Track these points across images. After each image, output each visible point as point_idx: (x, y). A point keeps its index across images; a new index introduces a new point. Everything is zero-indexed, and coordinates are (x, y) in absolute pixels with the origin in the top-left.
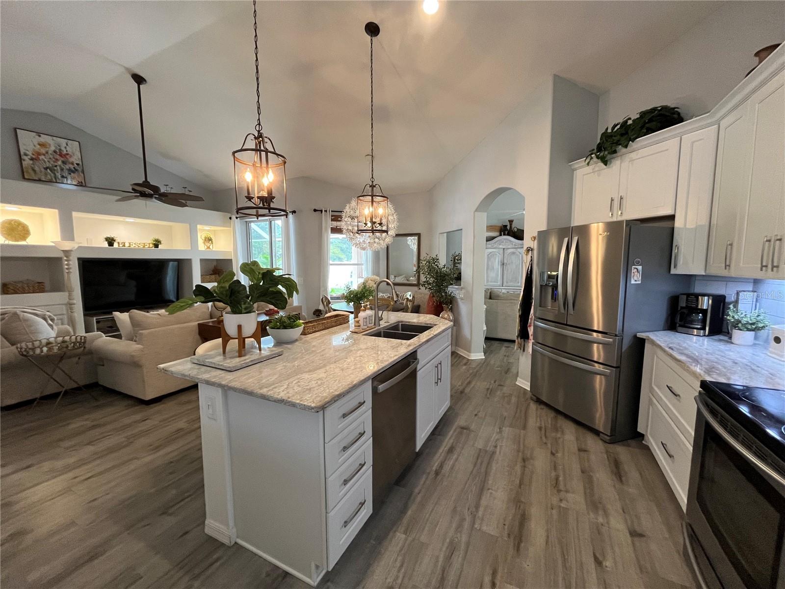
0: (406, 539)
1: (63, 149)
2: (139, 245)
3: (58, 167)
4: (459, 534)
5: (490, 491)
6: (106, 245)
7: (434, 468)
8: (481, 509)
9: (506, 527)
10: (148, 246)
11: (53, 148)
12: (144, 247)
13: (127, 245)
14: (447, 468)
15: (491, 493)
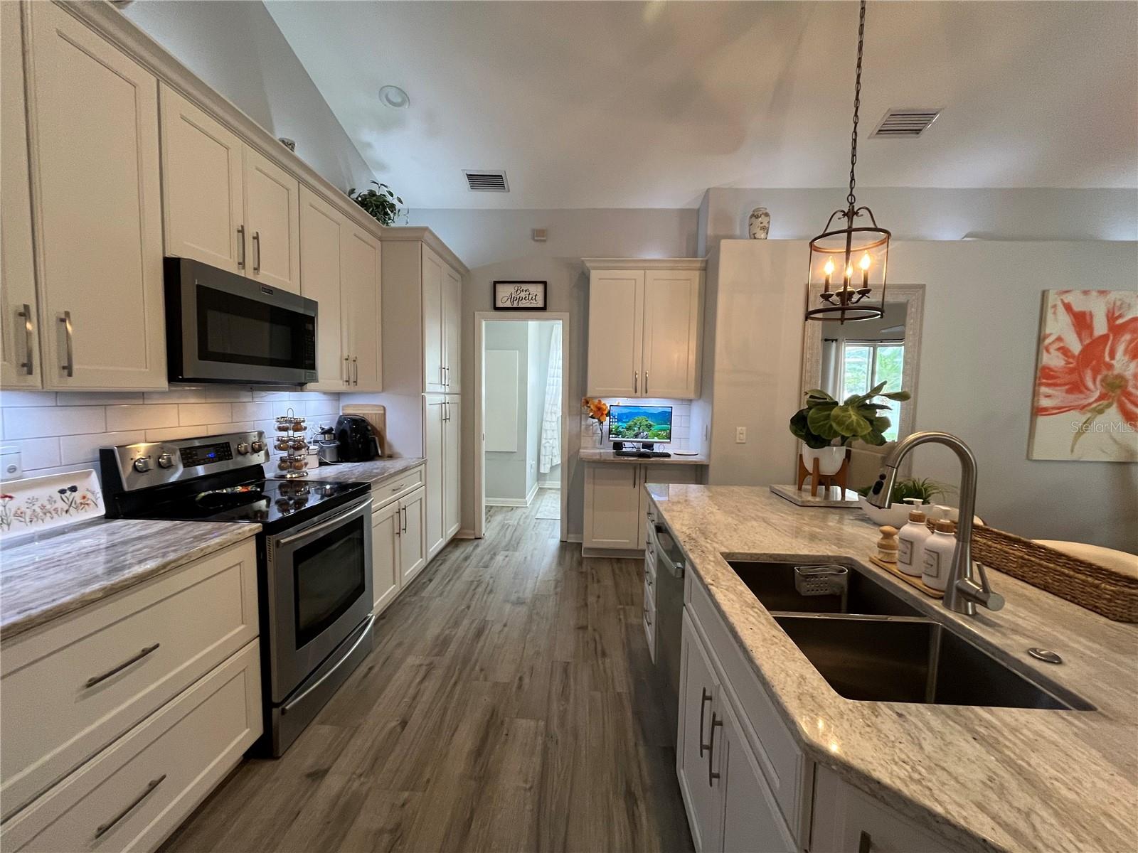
0: (614, 688)
4: (561, 708)
5: (528, 786)
7: (642, 807)
8: (539, 748)
9: (505, 732)
14: (620, 816)
15: (526, 781)
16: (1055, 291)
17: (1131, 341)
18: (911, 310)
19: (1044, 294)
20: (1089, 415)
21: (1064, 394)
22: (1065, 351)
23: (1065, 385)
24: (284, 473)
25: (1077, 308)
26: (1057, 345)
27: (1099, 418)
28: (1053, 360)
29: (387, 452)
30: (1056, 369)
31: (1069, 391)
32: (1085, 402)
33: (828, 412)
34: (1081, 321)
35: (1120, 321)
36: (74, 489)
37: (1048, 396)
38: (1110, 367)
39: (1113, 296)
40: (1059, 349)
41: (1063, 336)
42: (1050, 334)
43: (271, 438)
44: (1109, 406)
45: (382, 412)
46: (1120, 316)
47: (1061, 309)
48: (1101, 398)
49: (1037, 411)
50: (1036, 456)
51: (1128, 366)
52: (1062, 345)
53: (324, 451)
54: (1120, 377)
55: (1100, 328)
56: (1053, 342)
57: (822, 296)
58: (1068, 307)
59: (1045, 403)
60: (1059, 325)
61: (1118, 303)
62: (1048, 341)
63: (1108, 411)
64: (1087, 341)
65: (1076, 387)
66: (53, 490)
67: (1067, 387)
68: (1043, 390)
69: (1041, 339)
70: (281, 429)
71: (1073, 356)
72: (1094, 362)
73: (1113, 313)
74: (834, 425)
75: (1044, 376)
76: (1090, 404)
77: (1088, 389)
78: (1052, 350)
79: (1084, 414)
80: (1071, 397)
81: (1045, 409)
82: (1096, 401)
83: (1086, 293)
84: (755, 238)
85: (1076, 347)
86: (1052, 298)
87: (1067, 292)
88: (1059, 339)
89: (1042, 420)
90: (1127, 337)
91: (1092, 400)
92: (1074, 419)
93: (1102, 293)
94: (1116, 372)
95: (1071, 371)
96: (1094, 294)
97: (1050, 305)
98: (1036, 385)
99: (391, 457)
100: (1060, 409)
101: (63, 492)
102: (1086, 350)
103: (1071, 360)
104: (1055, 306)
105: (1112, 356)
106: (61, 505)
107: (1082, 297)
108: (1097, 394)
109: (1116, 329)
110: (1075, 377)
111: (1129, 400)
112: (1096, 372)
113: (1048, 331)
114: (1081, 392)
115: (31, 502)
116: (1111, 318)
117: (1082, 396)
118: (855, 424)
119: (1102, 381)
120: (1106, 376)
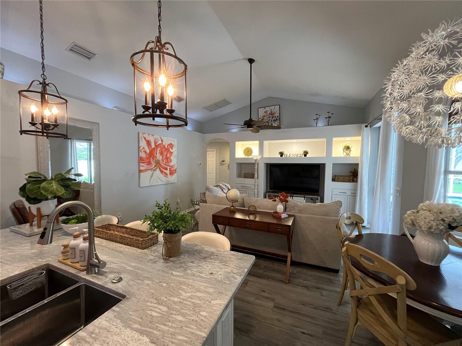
1: (273, 111)
2: (295, 156)
3: (270, 121)
6: (279, 156)
10: (299, 156)
11: (269, 112)
12: (297, 156)
13: (288, 155)
16: (141, 133)
17: (160, 150)
18: (94, 133)
19: (138, 133)
20: (153, 171)
21: (146, 166)
22: (145, 152)
23: (146, 163)
25: (147, 139)
26: (143, 151)
27: (155, 172)
28: (143, 155)
30: (143, 157)
31: (148, 165)
32: (152, 168)
33: (39, 185)
34: (148, 143)
35: (157, 144)
37: (142, 166)
38: (156, 157)
39: (155, 136)
40: (144, 151)
41: (145, 148)
42: (141, 146)
44: (157, 169)
46: (157, 143)
47: (143, 138)
48: (155, 166)
49: (140, 171)
50: (141, 186)
51: (160, 157)
52: (144, 150)
54: (158, 160)
55: (153, 146)
56: (142, 149)
57: (30, 123)
58: (145, 138)
59: (142, 168)
60: (143, 144)
61: (156, 139)
62: (141, 149)
63: (157, 170)
64: (151, 149)
65: (149, 163)
67: (147, 163)
68: (141, 164)
69: (139, 148)
71: (148, 154)
72: (153, 156)
73: (156, 142)
74: (43, 192)
75: (141, 160)
76: (153, 168)
77: (152, 164)
78: (142, 152)
79: (152, 171)
80: (149, 166)
81: (142, 171)
82: (154, 167)
83: (149, 134)
85: (148, 151)
86: (141, 135)
87: (144, 133)
88: (144, 148)
89: (142, 174)
90: (159, 149)
91: (153, 167)
92: (149, 173)
93: (153, 135)
94: (158, 159)
95: (147, 158)
96: (151, 135)
97: (140, 137)
98: (139, 163)
100: (146, 170)
102: (150, 152)
103: (147, 155)
104: (141, 138)
105: (156, 155)
107: (148, 135)
108: (154, 165)
109: (157, 146)
110: (149, 160)
111: (161, 167)
112: (153, 159)
113: (140, 146)
114: (151, 165)
116: (155, 143)
117: (151, 166)
118: (55, 190)
119: (155, 161)
120: (156, 160)
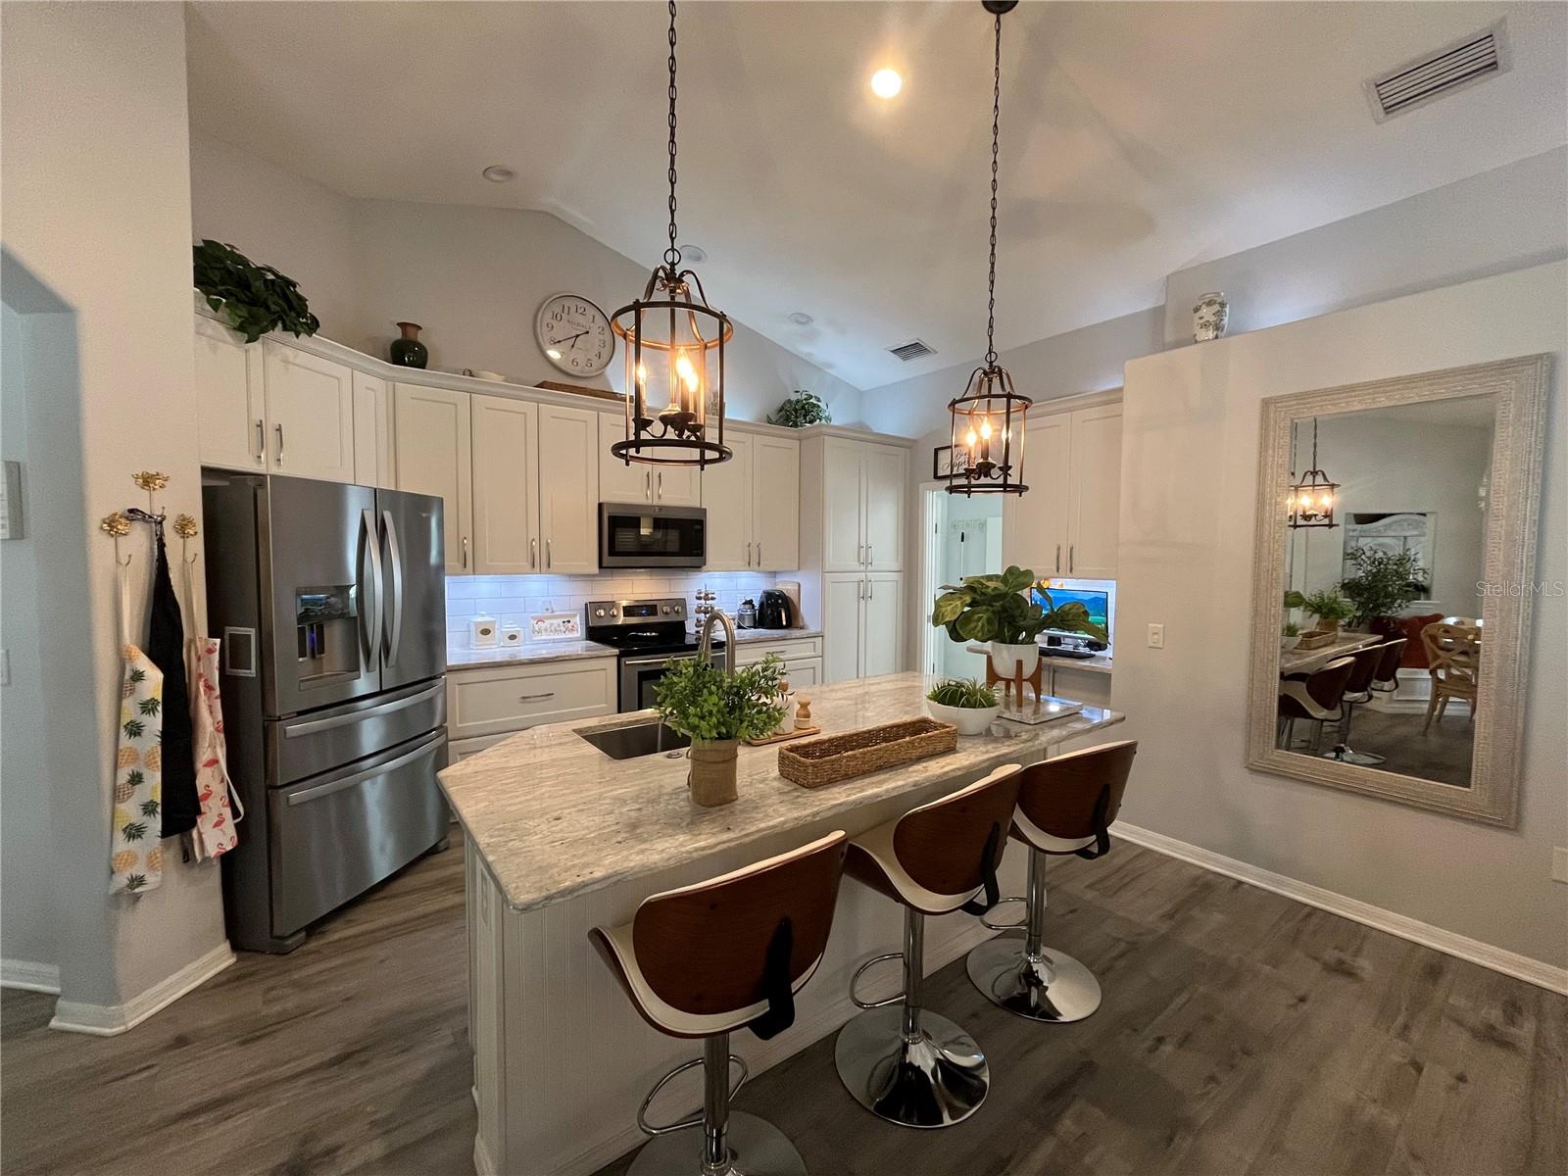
24: (698, 629)
29: (801, 624)
36: (569, 622)
43: (692, 604)
45: (797, 588)
53: (744, 619)
66: (560, 621)
70: (699, 598)
84: (1196, 342)
99: (802, 628)
101: (564, 622)
106: (562, 628)
115: (552, 625)
